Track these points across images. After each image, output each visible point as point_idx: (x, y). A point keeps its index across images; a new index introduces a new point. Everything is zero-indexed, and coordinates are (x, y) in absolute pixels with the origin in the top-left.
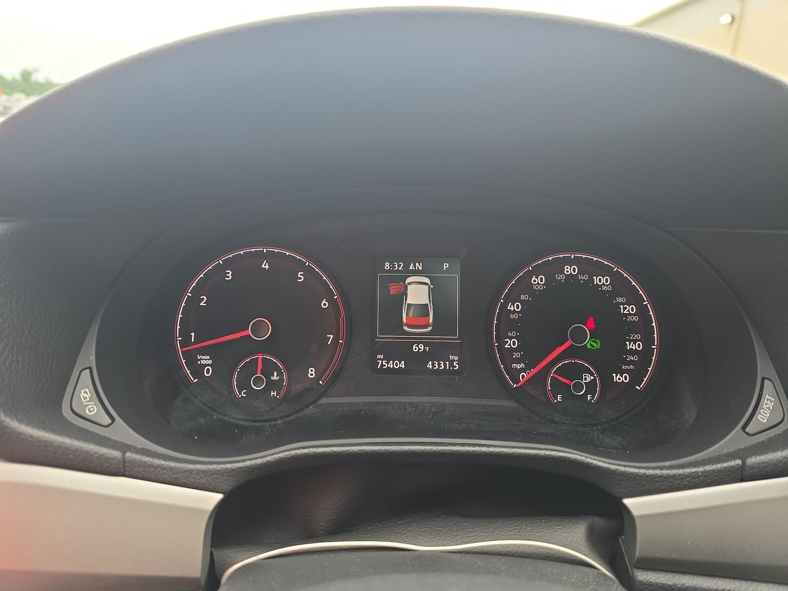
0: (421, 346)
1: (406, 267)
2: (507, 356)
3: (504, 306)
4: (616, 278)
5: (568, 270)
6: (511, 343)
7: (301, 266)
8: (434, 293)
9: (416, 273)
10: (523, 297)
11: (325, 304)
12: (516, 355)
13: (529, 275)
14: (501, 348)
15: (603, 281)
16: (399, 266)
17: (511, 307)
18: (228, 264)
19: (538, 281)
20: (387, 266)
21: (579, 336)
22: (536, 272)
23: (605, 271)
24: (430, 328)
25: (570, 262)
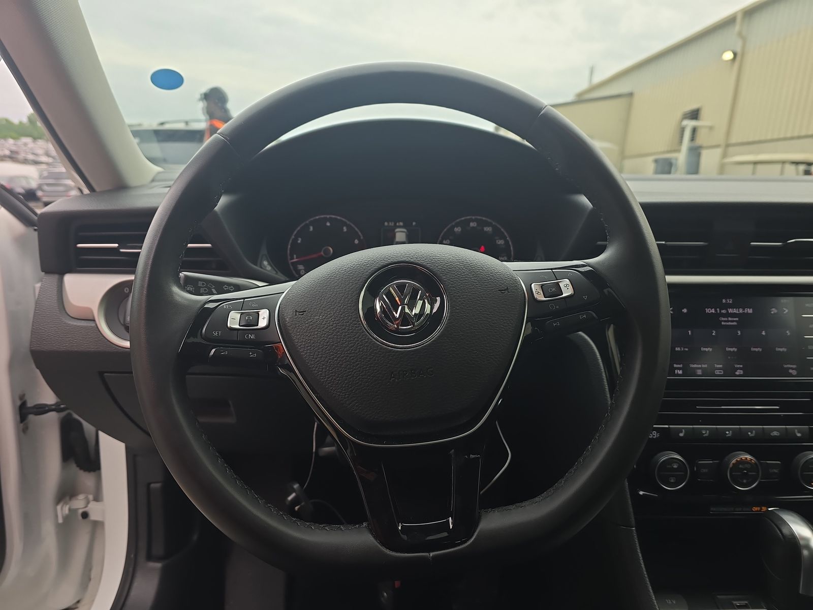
1: (395, 224)
4: (494, 228)
5: (472, 224)
7: (345, 224)
9: (400, 227)
11: (357, 242)
13: (453, 227)
15: (488, 229)
16: (392, 224)
18: (311, 223)
19: (458, 230)
20: (386, 224)
22: (457, 225)
23: (489, 224)
25: (473, 221)
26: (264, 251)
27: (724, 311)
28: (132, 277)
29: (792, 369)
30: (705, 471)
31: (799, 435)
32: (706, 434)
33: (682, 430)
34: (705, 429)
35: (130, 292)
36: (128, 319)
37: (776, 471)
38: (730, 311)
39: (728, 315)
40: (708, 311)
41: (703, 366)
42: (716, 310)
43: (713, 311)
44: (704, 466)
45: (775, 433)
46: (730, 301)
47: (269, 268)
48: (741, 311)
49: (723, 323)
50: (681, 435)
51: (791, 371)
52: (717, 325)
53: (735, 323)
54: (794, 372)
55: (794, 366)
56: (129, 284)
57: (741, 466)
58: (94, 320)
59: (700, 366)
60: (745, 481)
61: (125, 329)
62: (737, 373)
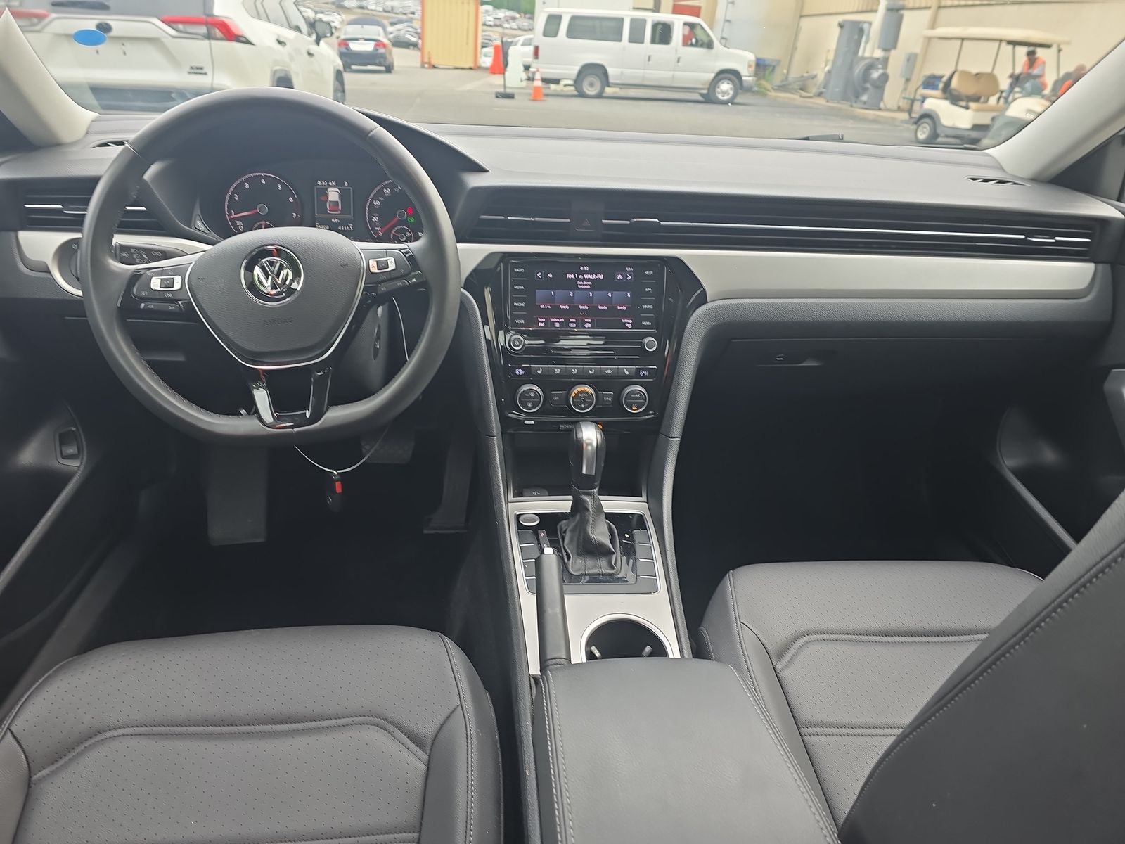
0: (336, 220)
1: (328, 183)
2: (373, 224)
3: (371, 202)
6: (375, 219)
7: (280, 182)
8: (341, 196)
9: (334, 187)
10: (380, 199)
11: (291, 200)
12: (378, 224)
13: (382, 188)
14: (370, 221)
16: (325, 183)
17: (375, 203)
18: (246, 180)
19: (387, 191)
20: (319, 183)
21: (401, 215)
22: (386, 187)
24: (339, 212)
26: (197, 211)
27: (581, 277)
28: (78, 235)
29: (628, 323)
30: (557, 398)
31: (627, 373)
32: (558, 372)
33: (540, 369)
34: (557, 369)
35: (78, 248)
36: (79, 272)
37: (610, 399)
38: (586, 276)
39: (584, 279)
40: (568, 276)
41: (561, 320)
42: (575, 276)
43: (572, 276)
44: (557, 395)
45: (609, 372)
46: (586, 268)
47: (202, 228)
48: (594, 276)
49: (579, 286)
50: (539, 372)
51: (627, 325)
52: (575, 288)
53: (588, 287)
54: (630, 326)
55: (630, 321)
56: (77, 241)
57: (580, 395)
58: (50, 272)
59: (558, 320)
60: (583, 406)
61: (78, 280)
62: (586, 326)
